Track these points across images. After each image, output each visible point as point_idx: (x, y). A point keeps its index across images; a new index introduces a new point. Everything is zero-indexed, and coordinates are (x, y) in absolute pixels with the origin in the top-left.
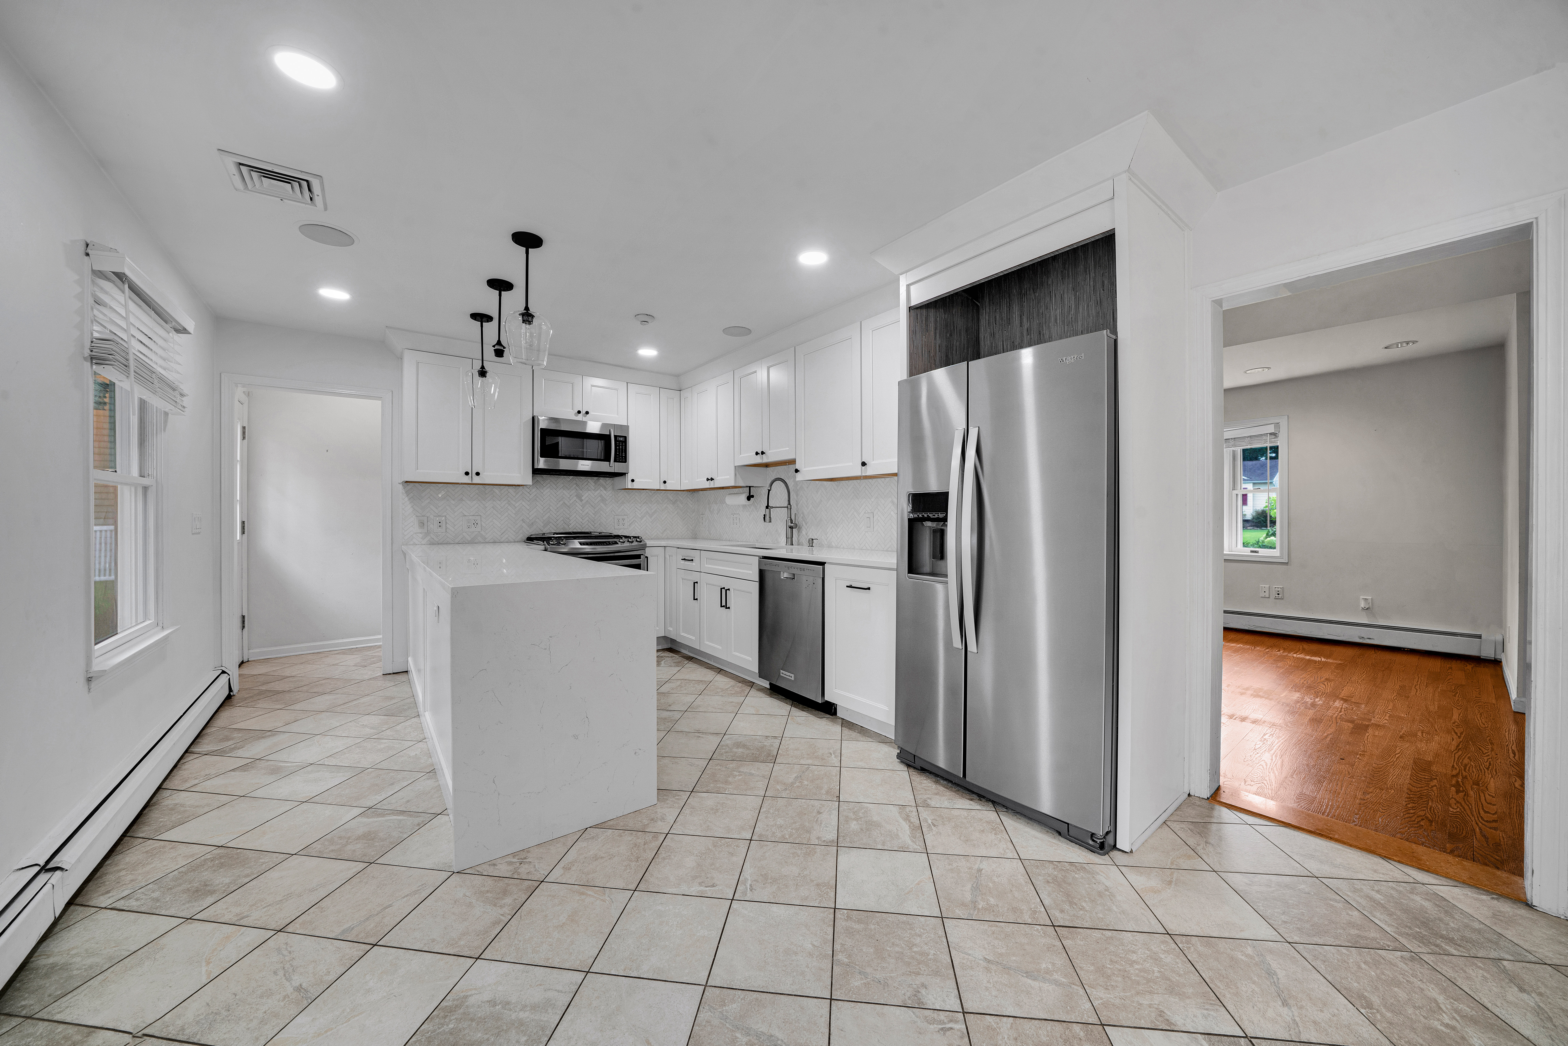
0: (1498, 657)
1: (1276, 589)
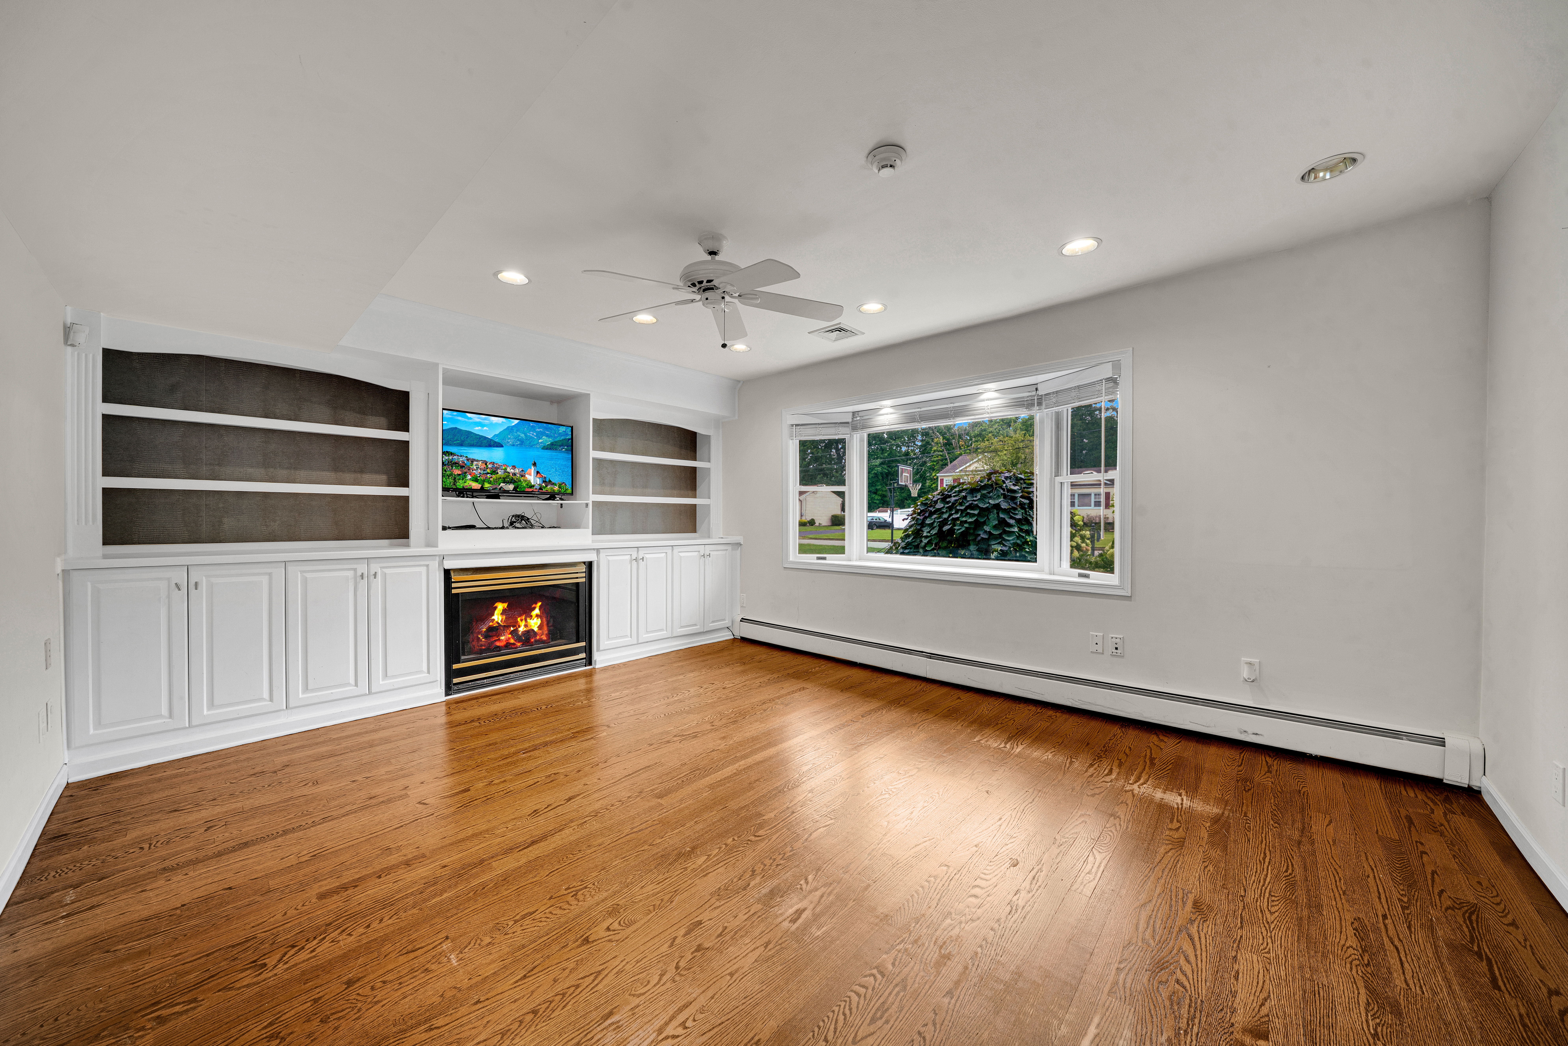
0: (1475, 784)
1: (1114, 640)
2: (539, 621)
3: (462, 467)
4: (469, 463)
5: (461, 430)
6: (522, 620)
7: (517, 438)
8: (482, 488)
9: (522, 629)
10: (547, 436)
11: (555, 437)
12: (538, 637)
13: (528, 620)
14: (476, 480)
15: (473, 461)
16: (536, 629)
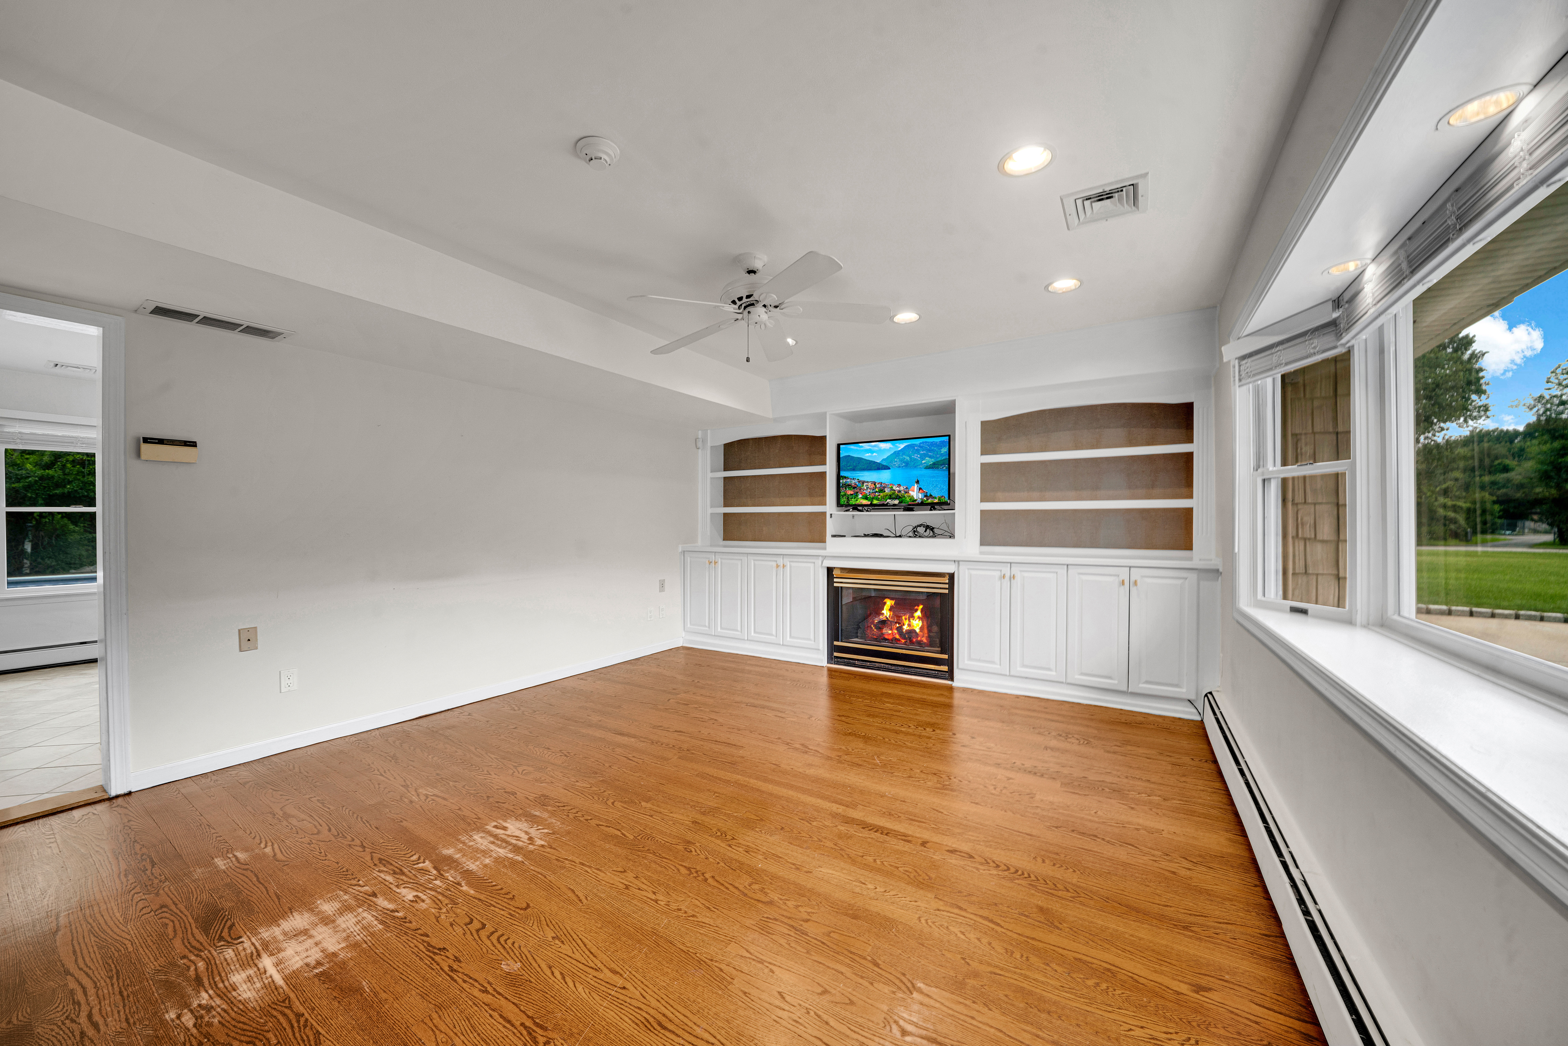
2: (920, 623)
3: (854, 488)
4: (860, 485)
5: (853, 457)
6: (906, 619)
7: (902, 461)
8: (871, 503)
9: (906, 627)
10: (930, 457)
11: (937, 458)
12: (919, 639)
13: (911, 620)
14: (866, 498)
15: (863, 482)
16: (918, 631)
